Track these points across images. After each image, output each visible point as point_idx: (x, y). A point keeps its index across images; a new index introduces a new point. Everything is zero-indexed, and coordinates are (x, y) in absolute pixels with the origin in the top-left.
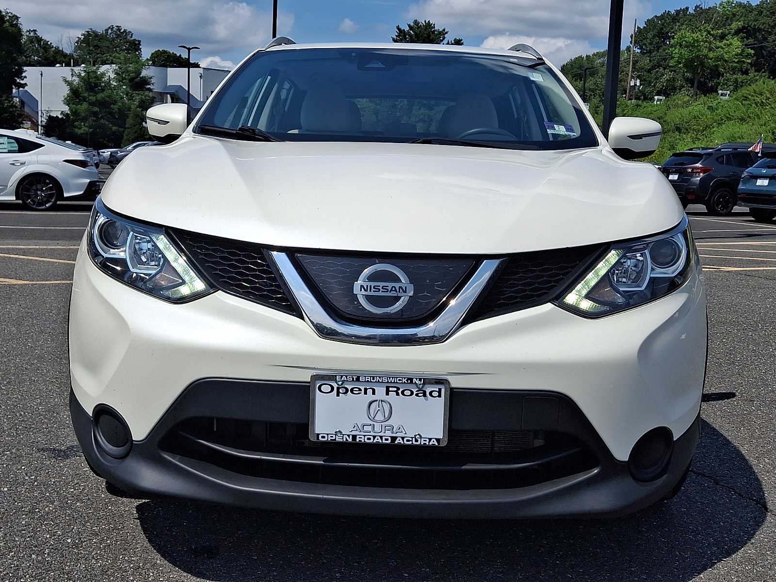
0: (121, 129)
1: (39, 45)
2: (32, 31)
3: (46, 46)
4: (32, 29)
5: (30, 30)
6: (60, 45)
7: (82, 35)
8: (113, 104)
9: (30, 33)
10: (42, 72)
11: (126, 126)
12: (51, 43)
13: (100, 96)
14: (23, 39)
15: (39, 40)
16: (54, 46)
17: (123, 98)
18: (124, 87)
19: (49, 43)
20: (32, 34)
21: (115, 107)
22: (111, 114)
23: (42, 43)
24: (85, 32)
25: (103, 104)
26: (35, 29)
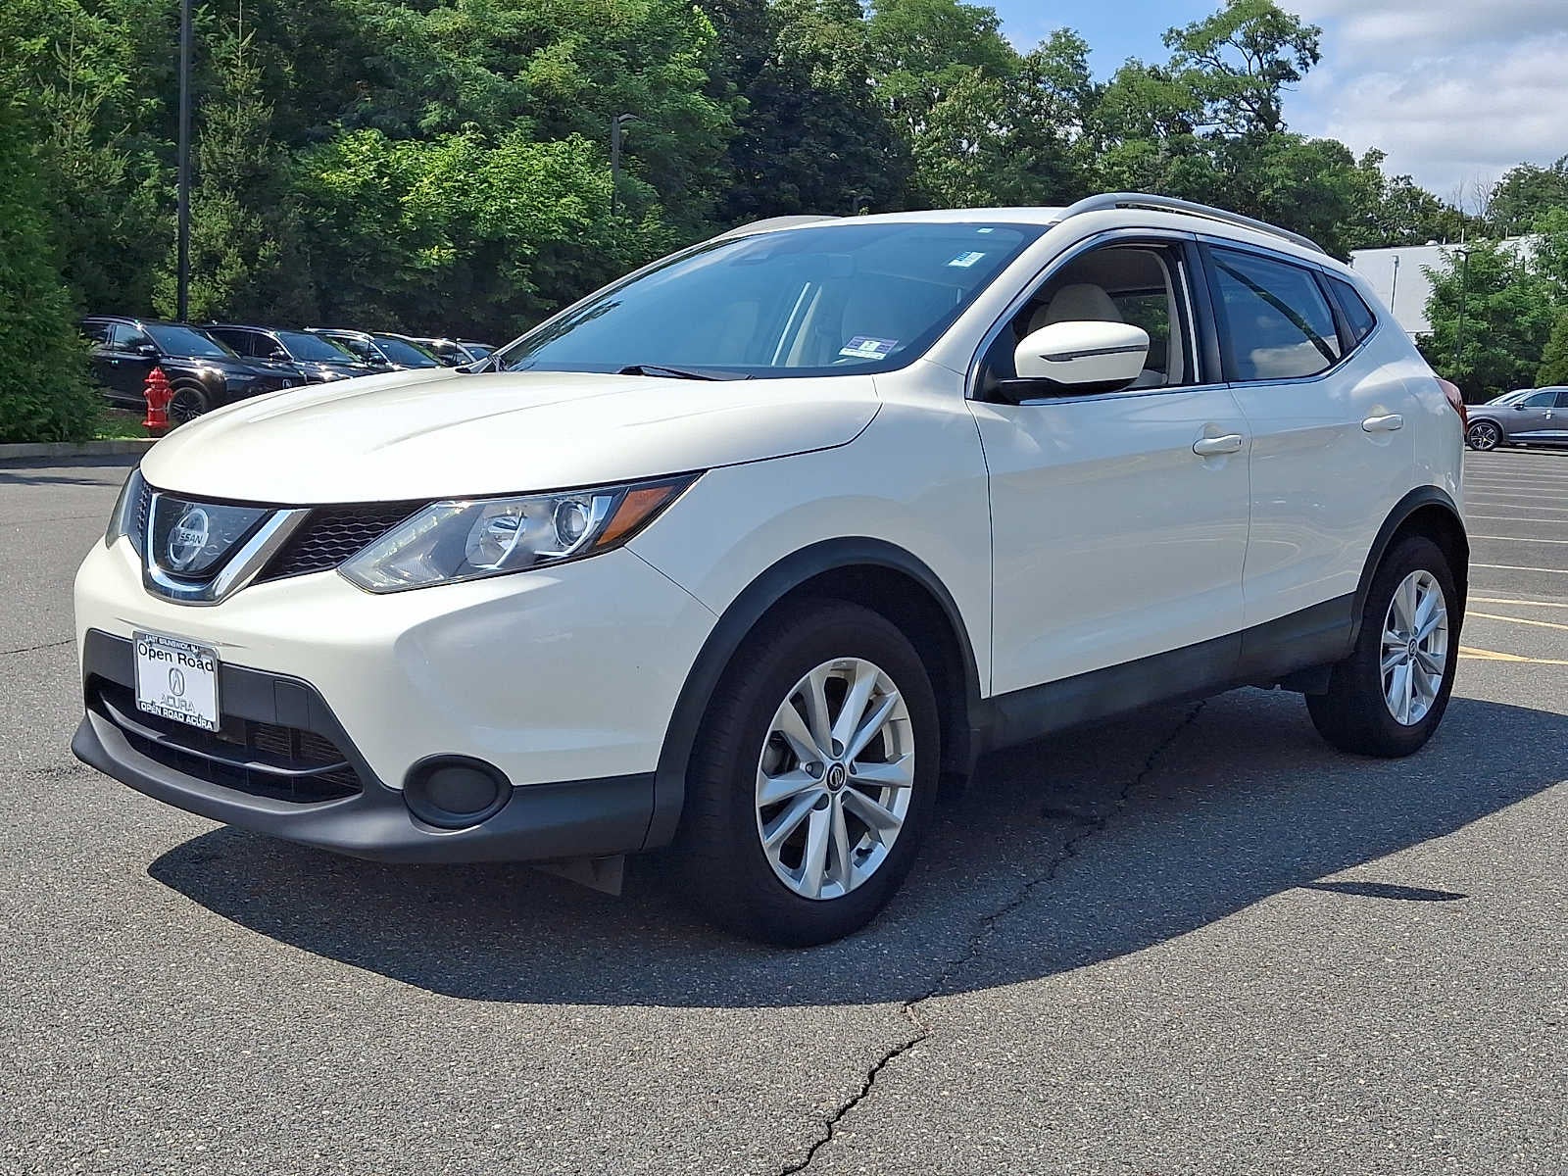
0: (1533, 365)
1: (1415, 205)
2: (1402, 179)
3: (1429, 207)
4: (1401, 177)
5: (1398, 177)
6: (1457, 202)
7: (1504, 178)
8: (1520, 312)
9: (1397, 184)
10: (1397, 257)
11: (1543, 359)
12: (1440, 200)
13: (1494, 299)
14: (1384, 196)
15: (1413, 195)
16: (1447, 205)
17: (1548, 301)
18: (1553, 278)
19: (1436, 199)
20: (1402, 185)
21: (1524, 321)
22: (1517, 334)
23: (1421, 201)
24: (1512, 170)
25: (1501, 315)
26: (1407, 175)
